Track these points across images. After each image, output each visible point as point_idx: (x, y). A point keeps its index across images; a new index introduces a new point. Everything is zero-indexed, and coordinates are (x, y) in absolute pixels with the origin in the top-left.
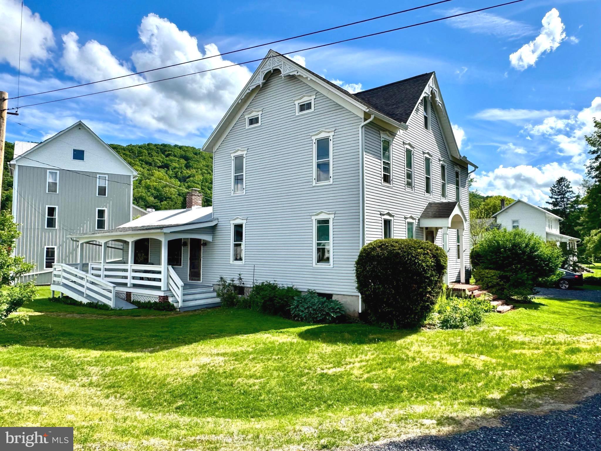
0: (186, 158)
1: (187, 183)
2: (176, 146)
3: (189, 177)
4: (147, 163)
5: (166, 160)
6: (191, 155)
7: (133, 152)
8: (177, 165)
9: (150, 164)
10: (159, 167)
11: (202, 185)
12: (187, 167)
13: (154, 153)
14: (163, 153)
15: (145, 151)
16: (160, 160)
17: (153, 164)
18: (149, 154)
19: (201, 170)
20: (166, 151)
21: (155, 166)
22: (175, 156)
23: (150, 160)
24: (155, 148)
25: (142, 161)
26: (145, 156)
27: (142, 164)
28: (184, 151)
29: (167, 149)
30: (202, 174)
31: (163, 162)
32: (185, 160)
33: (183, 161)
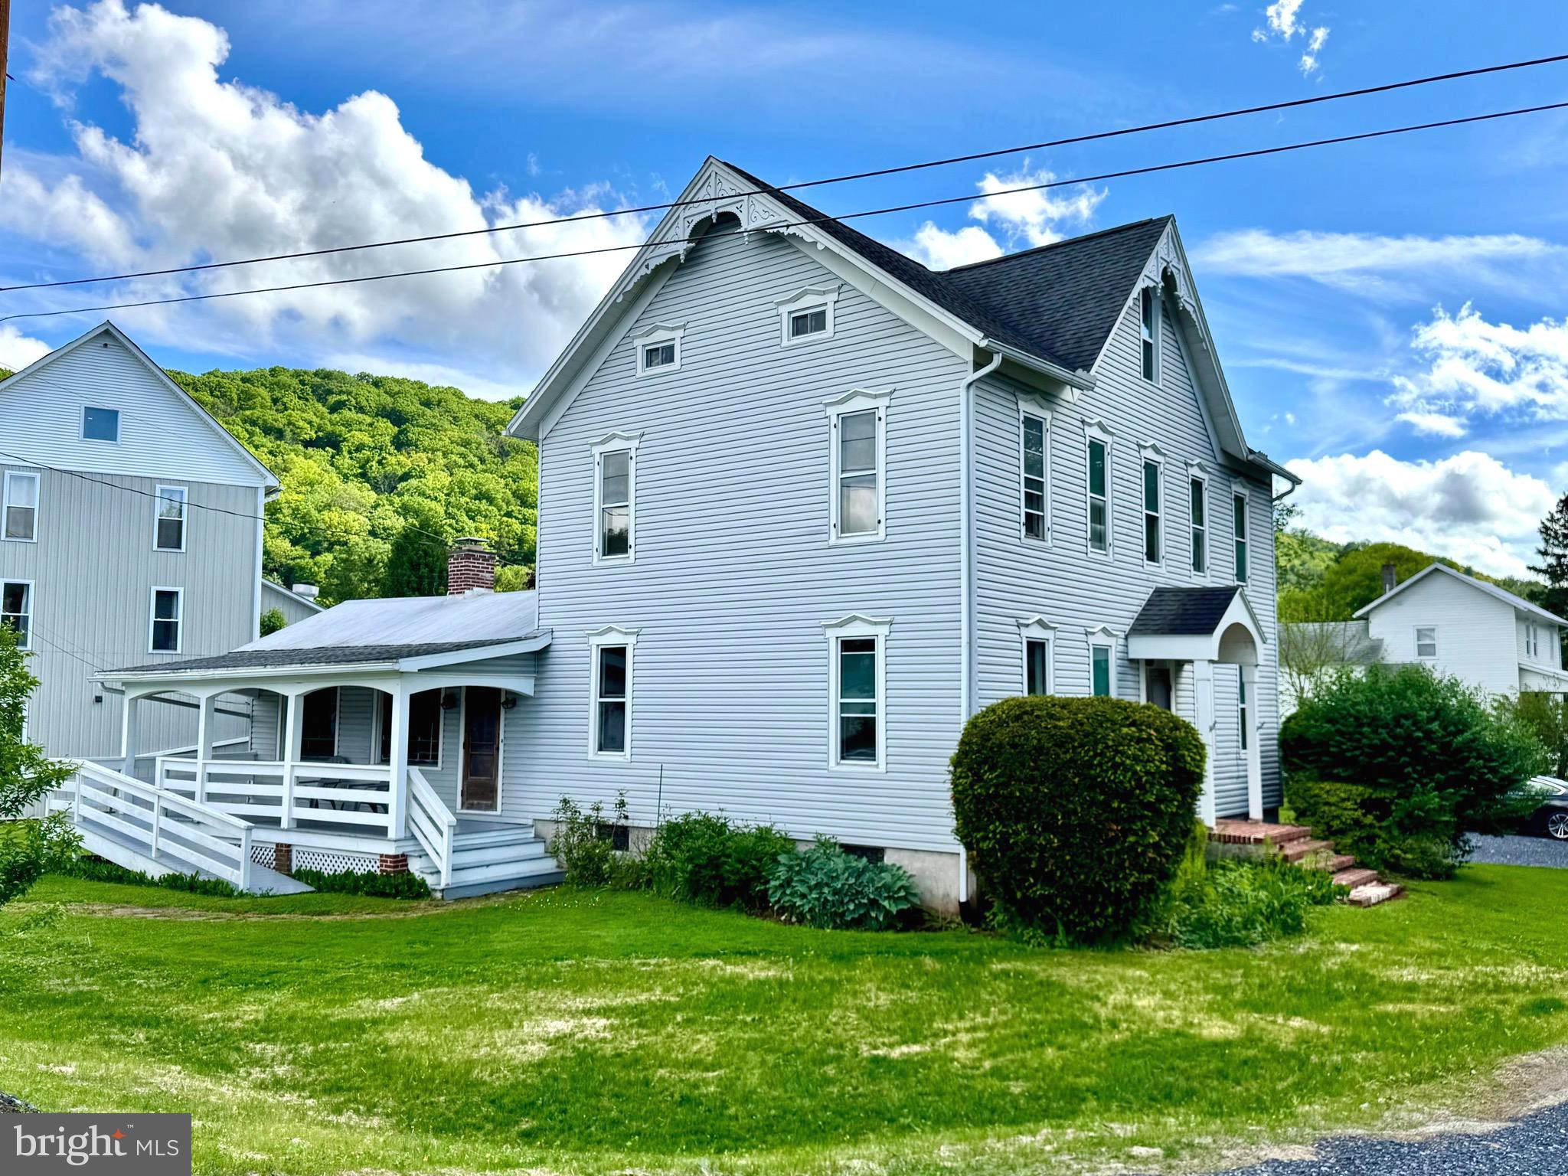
0: (397, 418)
1: (400, 495)
2: (362, 377)
3: (406, 477)
4: (267, 430)
5: (331, 422)
6: (409, 406)
7: (223, 396)
8: (367, 440)
9: (280, 434)
10: (307, 444)
11: (448, 504)
12: (401, 444)
13: (292, 400)
14: (322, 399)
15: (262, 391)
16: (310, 423)
17: (288, 434)
18: (275, 401)
19: (445, 455)
20: (330, 392)
21: (295, 439)
22: (361, 409)
23: (280, 420)
24: (294, 382)
25: (254, 423)
26: (263, 406)
27: (251, 434)
28: (391, 394)
29: (333, 385)
30: (449, 468)
31: (319, 428)
32: (394, 423)
33: (387, 429)
